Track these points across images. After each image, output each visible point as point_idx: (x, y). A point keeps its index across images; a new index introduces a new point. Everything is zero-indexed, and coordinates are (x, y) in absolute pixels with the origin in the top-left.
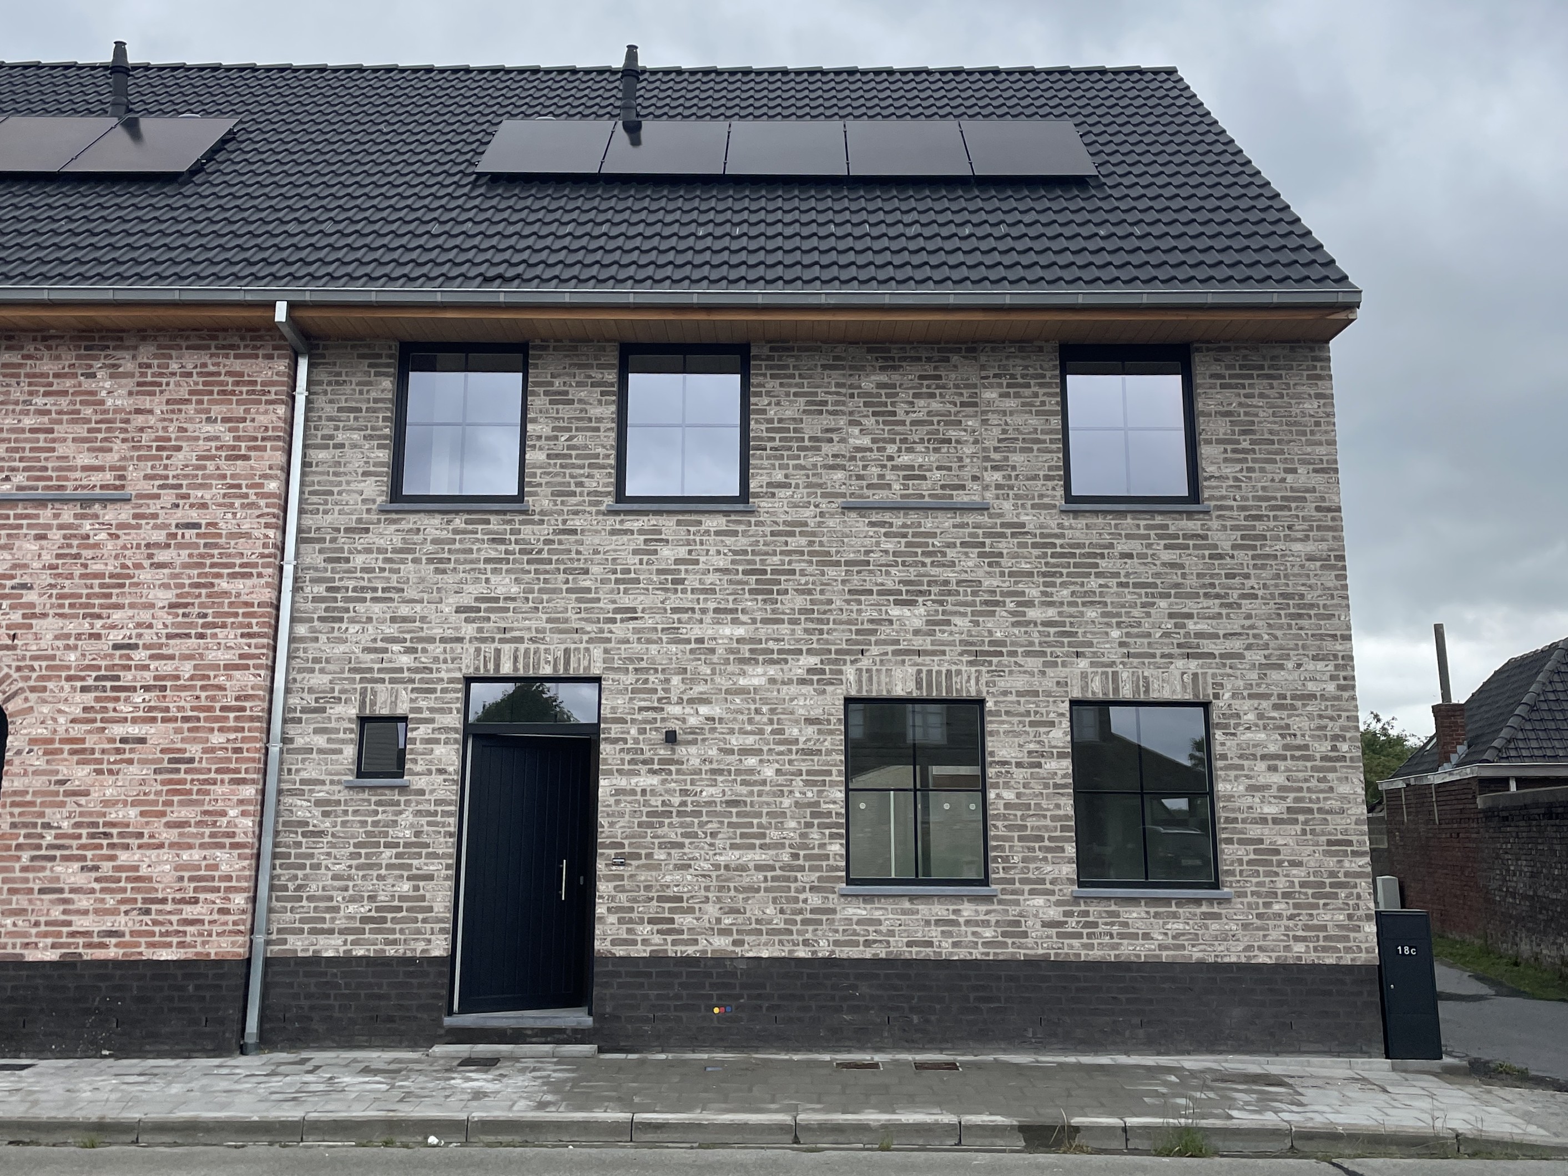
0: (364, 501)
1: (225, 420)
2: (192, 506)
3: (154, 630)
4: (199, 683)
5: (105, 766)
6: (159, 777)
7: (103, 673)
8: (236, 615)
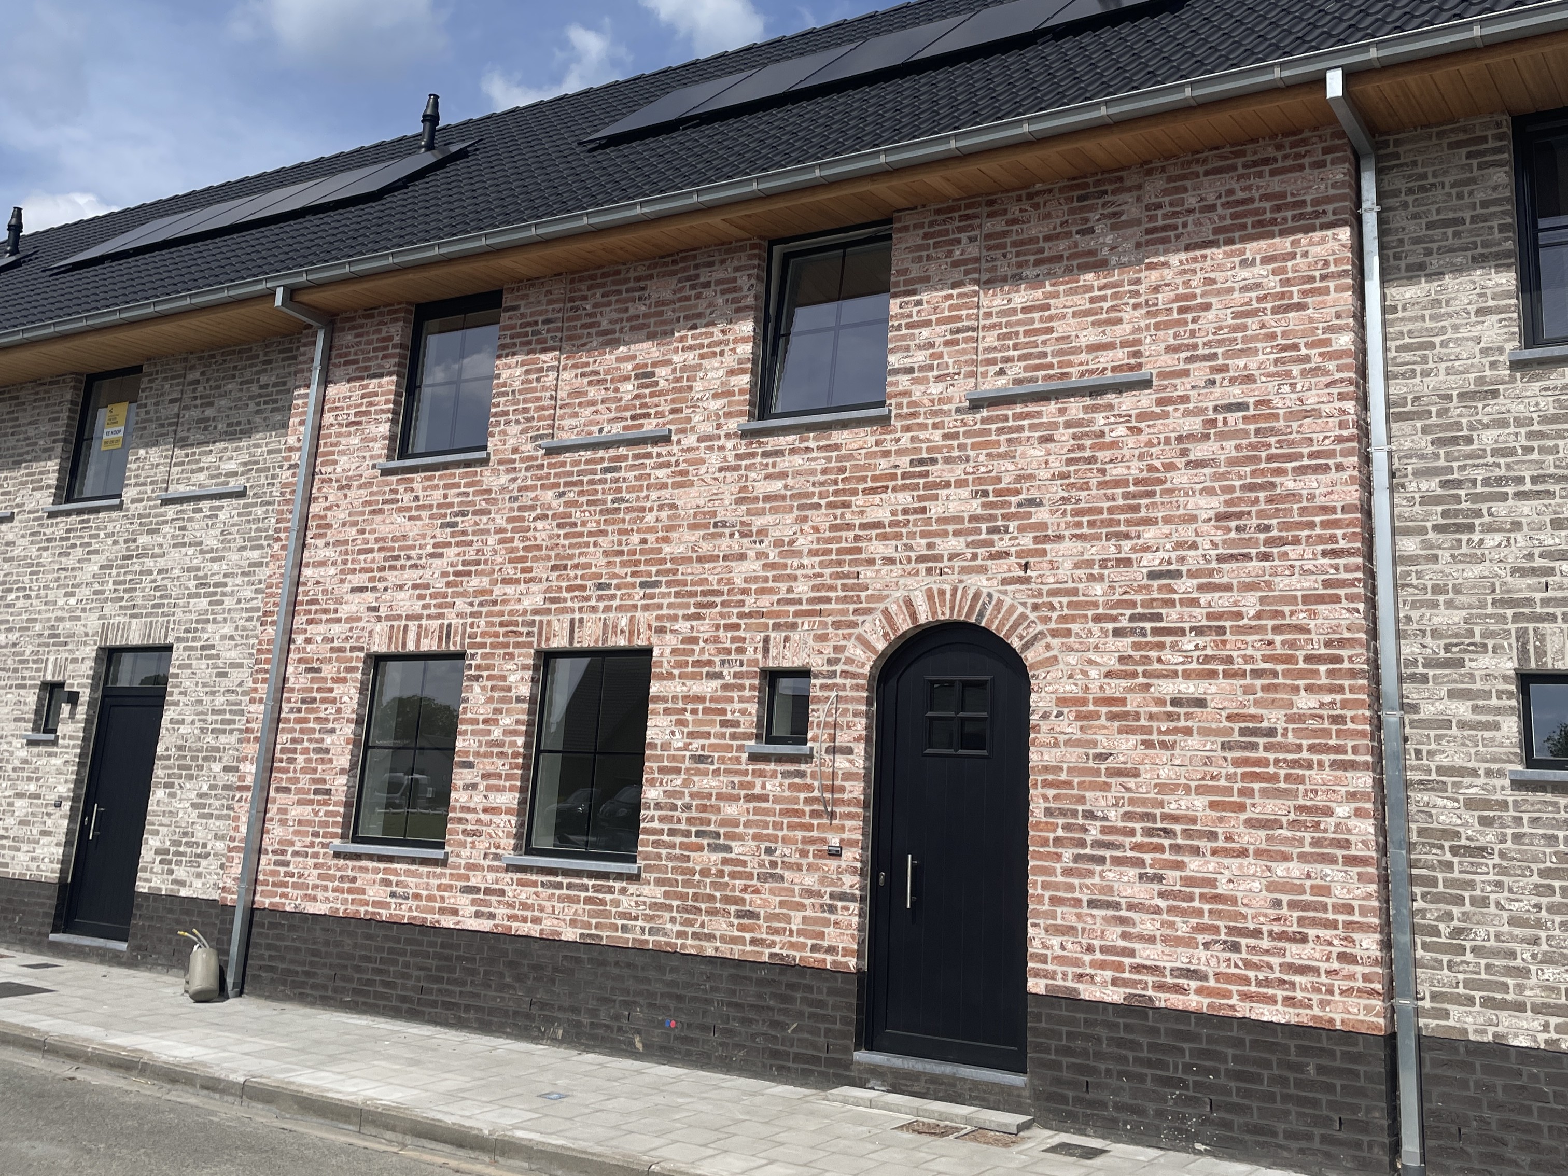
0: (1485, 351)
1: (1266, 260)
2: (1232, 380)
3: (1200, 552)
4: (1270, 623)
5: (1155, 737)
6: (1230, 755)
7: (1139, 610)
8: (1311, 525)
